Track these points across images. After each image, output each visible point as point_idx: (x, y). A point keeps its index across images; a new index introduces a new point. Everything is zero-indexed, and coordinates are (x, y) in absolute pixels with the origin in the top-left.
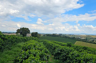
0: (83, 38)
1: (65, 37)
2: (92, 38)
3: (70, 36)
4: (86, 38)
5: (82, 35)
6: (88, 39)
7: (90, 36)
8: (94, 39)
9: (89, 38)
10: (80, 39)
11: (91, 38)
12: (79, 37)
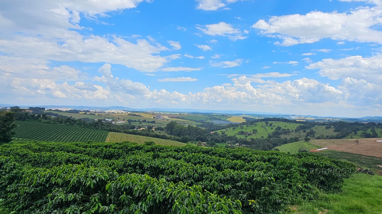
0: (120, 122)
1: (66, 122)
2: (144, 121)
3: (76, 117)
4: (130, 121)
5: (113, 111)
6: (133, 124)
7: (140, 116)
8: (149, 122)
9: (135, 121)
10: (111, 123)
11: (141, 121)
12: (109, 118)
